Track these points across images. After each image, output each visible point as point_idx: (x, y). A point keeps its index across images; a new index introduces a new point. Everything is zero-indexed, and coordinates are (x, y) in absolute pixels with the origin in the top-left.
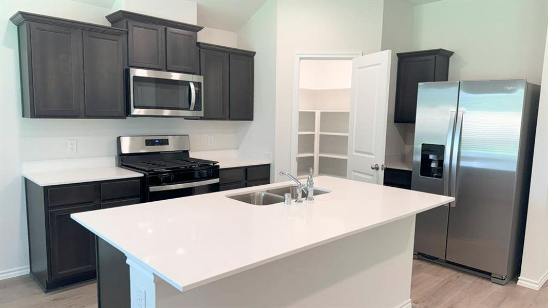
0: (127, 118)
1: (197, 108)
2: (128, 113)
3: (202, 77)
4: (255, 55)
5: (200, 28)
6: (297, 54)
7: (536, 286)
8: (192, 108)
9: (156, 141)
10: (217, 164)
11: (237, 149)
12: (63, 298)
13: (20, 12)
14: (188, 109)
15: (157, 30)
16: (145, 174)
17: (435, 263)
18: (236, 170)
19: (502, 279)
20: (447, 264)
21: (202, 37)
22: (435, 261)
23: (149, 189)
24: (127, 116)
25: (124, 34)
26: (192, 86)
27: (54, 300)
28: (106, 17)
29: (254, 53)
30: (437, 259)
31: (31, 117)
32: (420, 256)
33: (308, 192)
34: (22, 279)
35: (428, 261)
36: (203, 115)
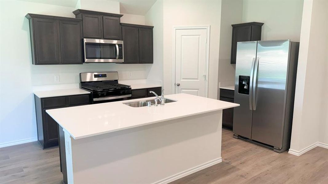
0: (83, 64)
1: (120, 57)
2: (83, 61)
3: (123, 41)
4: (153, 28)
5: (122, 16)
6: (175, 27)
7: (298, 154)
8: (117, 58)
9: (100, 75)
10: (130, 87)
11: (146, 79)
12: (51, 152)
13: (28, 14)
14: (115, 58)
15: (98, 18)
16: (91, 92)
17: (246, 141)
18: (140, 90)
19: (279, 150)
20: (253, 142)
21: (123, 20)
22: (247, 140)
23: (93, 100)
24: (83, 63)
25: (80, 21)
26: (117, 46)
27: (46, 153)
28: (73, 12)
29: (153, 27)
30: (248, 139)
31: (36, 65)
32: (240, 137)
33: (161, 101)
34: (33, 143)
35: (243, 140)
36: (123, 61)
